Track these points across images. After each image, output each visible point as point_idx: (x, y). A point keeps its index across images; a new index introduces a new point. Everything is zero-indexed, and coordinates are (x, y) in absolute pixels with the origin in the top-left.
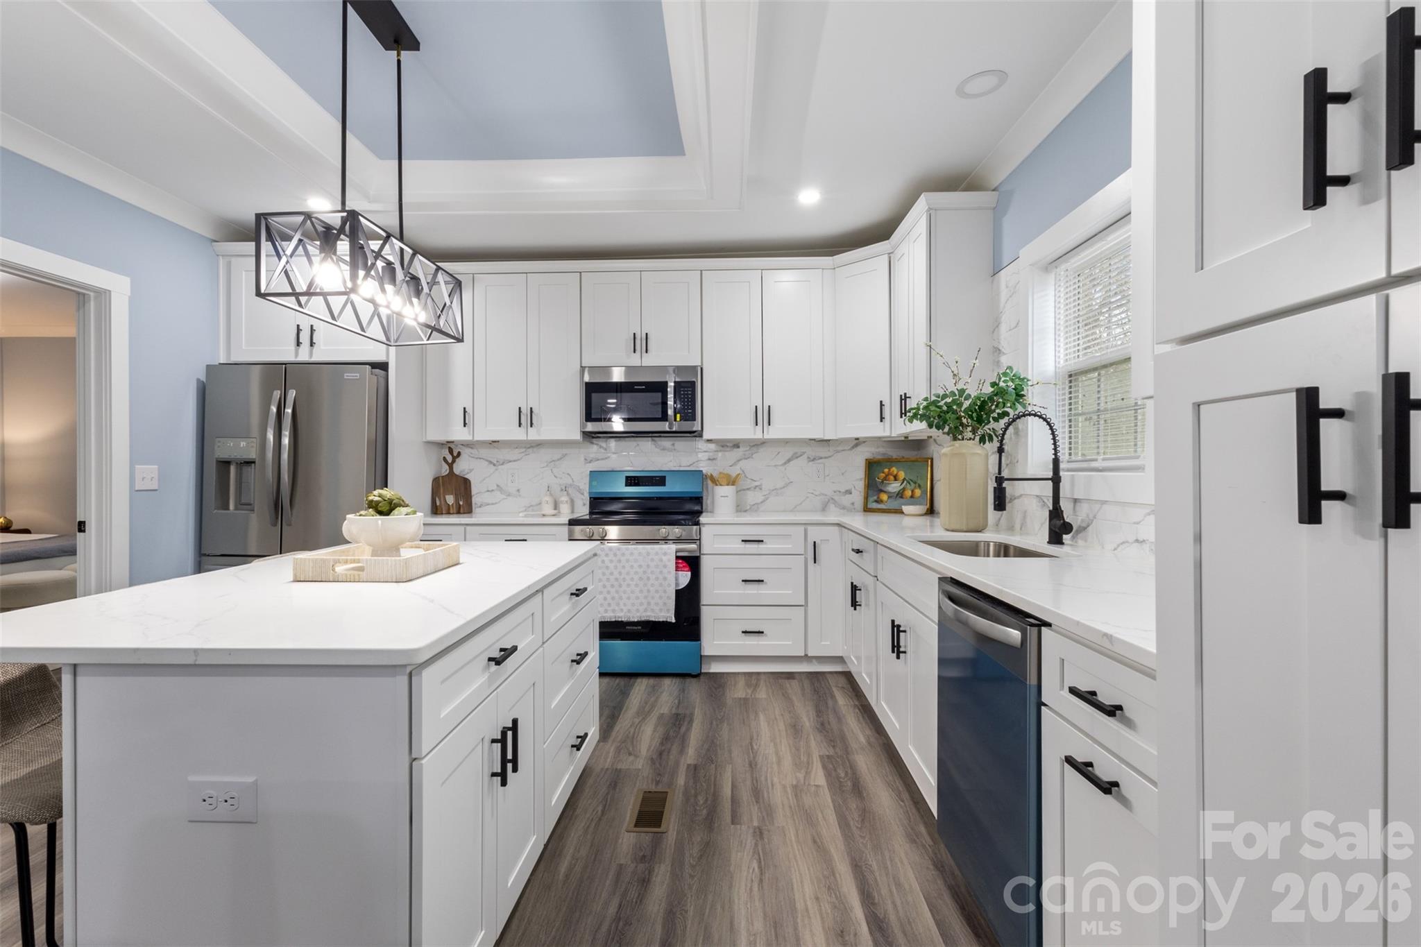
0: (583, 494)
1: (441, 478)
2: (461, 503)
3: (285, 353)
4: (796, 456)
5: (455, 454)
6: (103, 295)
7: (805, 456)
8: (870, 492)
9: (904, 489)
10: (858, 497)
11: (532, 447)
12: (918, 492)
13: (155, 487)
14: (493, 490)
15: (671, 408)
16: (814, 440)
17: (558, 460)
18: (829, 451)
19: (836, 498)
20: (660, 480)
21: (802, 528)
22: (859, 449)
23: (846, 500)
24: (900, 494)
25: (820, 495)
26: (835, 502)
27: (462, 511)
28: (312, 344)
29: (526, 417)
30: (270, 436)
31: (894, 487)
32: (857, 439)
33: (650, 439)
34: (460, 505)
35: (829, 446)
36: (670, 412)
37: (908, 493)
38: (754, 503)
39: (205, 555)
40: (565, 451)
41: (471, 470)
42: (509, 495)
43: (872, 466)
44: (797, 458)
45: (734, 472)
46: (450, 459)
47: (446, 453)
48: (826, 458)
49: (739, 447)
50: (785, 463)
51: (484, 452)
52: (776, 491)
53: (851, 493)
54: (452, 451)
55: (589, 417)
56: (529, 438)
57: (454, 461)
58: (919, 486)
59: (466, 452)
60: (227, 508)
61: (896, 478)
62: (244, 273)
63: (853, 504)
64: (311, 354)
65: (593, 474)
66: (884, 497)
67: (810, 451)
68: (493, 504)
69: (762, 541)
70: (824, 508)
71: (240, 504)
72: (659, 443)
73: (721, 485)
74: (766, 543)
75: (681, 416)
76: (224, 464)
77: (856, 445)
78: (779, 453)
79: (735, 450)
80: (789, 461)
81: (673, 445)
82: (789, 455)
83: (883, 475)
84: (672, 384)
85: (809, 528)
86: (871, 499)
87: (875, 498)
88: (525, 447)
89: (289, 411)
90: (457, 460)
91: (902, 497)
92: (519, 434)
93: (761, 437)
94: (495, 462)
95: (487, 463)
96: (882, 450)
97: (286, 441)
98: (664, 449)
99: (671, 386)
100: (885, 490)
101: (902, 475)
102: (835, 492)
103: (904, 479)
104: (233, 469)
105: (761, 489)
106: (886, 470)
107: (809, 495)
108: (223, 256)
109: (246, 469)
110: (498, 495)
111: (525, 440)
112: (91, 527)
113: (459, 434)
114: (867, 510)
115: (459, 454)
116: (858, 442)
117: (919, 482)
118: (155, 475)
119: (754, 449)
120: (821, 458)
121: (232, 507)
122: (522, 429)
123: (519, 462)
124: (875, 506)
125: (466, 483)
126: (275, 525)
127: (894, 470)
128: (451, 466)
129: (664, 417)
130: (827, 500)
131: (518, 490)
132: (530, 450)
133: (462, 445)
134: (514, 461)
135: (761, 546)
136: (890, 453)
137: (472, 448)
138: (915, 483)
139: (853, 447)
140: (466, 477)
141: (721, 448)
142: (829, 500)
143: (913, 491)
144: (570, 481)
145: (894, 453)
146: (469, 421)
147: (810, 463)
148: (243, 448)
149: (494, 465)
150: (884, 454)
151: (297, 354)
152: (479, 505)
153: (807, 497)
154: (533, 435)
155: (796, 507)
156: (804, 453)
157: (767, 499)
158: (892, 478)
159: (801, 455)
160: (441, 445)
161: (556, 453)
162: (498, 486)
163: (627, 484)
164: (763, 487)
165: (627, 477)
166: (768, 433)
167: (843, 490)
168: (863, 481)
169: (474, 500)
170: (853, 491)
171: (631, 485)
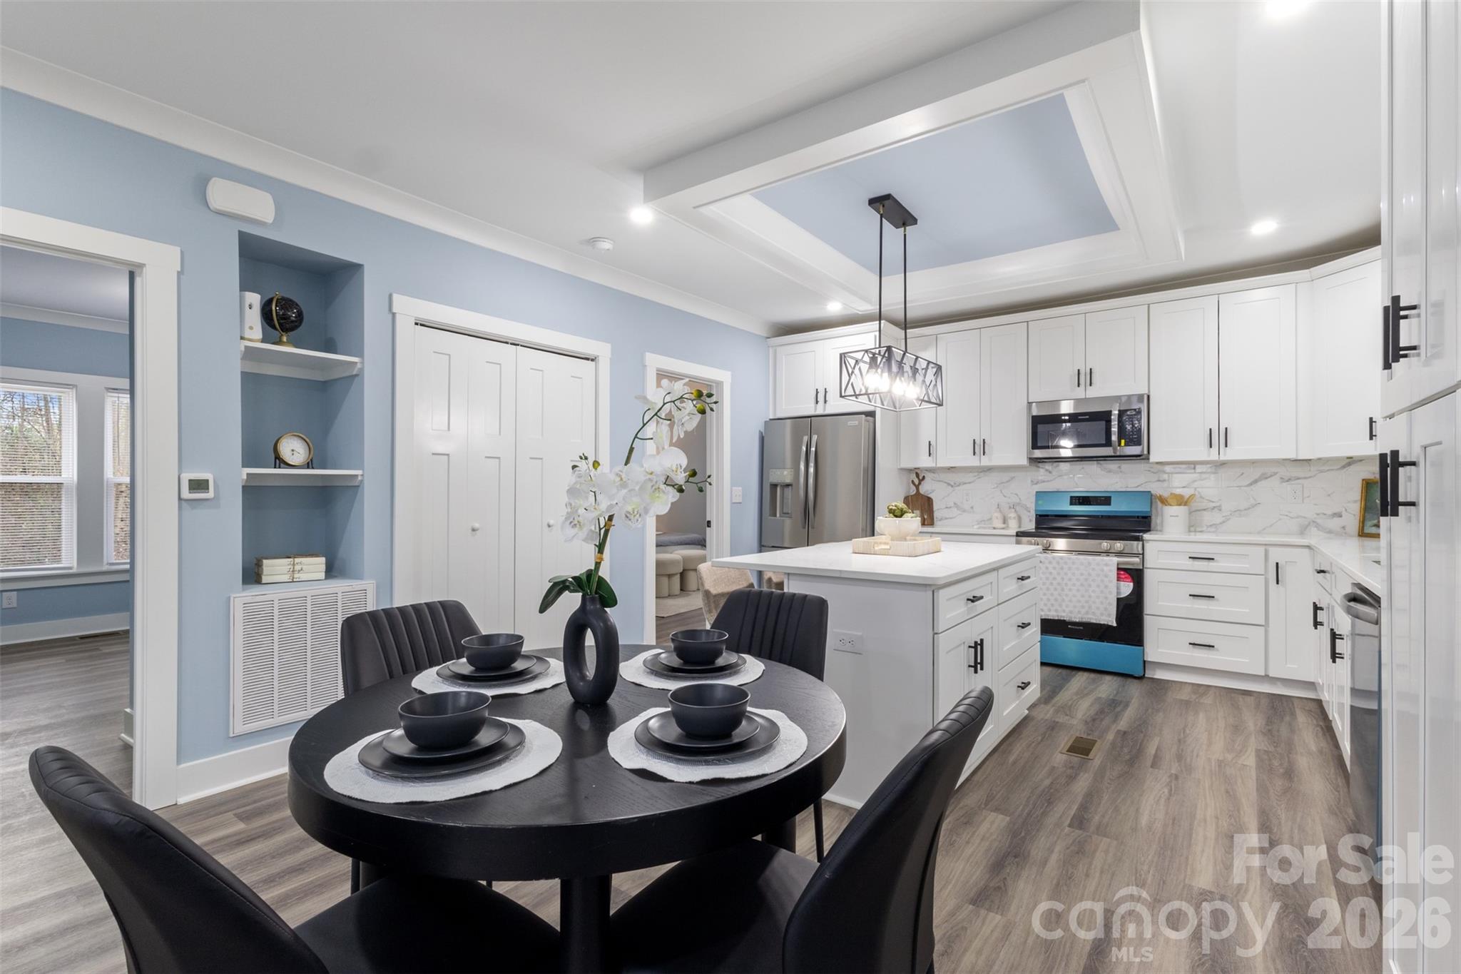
0: (1029, 512)
1: (910, 498)
2: (926, 517)
3: (809, 409)
4: (1264, 477)
5: (921, 478)
6: (719, 384)
7: (1277, 477)
8: (1367, 515)
11: (984, 471)
13: (741, 501)
14: (950, 507)
15: (1115, 434)
16: (1289, 460)
17: (1008, 482)
18: (1310, 470)
19: (1319, 521)
20: (1106, 501)
21: (1262, 549)
22: (1353, 468)
23: (1335, 524)
25: (1297, 518)
26: (1318, 526)
27: (926, 523)
28: (825, 402)
29: (980, 447)
30: (802, 467)
32: (1351, 458)
33: (1095, 462)
34: (924, 519)
35: (1310, 466)
36: (1114, 438)
38: (1211, 523)
39: (763, 546)
40: (1012, 474)
41: (933, 491)
42: (964, 511)
44: (1266, 478)
45: (1186, 493)
46: (917, 482)
47: (913, 477)
48: (1305, 478)
50: (1251, 484)
51: (943, 476)
52: (1238, 512)
53: (1341, 516)
54: (918, 476)
55: (1035, 446)
56: (982, 464)
57: (920, 484)
59: (929, 476)
60: (776, 516)
62: (786, 355)
63: (1344, 527)
64: (825, 409)
65: (1039, 495)
67: (1283, 472)
68: (951, 518)
69: (1213, 559)
70: (1303, 531)
71: (784, 514)
72: (1105, 465)
73: (1171, 505)
74: (1217, 561)
75: (1125, 442)
76: (774, 486)
77: (1349, 464)
78: (1242, 474)
80: (1256, 482)
81: (1120, 467)
82: (1257, 475)
84: (1117, 412)
85: (1271, 549)
86: (1369, 523)
87: (1375, 522)
88: (978, 472)
89: (813, 449)
90: (922, 483)
92: (973, 461)
93: (1217, 459)
94: (953, 484)
95: (945, 484)
97: (812, 470)
98: (1110, 471)
99: (1115, 414)
102: (1318, 514)
104: (779, 489)
105: (1220, 510)
107: (1281, 517)
108: (772, 347)
109: (786, 490)
110: (955, 511)
111: (977, 467)
112: (713, 524)
113: (924, 462)
114: (1361, 534)
115: (924, 477)
116: (1351, 461)
118: (740, 493)
120: (1299, 479)
121: (778, 515)
122: (977, 457)
123: (972, 484)
124: (1374, 530)
125: (929, 500)
126: (804, 528)
128: (917, 487)
129: (1108, 443)
130: (1307, 523)
131: (972, 508)
132: (982, 474)
133: (926, 470)
134: (970, 483)
135: (1211, 563)
137: (934, 473)
139: (1344, 467)
140: (929, 496)
142: (1309, 523)
144: (1018, 501)
146: (933, 451)
147: (1284, 484)
148: (785, 475)
149: (952, 486)
151: (816, 410)
152: (940, 518)
153: (1280, 519)
154: (985, 461)
155: (1264, 529)
156: (1276, 474)
157: (1228, 520)
159: (1271, 476)
160: (910, 470)
161: (1005, 476)
162: (955, 504)
163: (1071, 504)
164: (1223, 508)
165: (1071, 497)
166: (1225, 454)
167: (1329, 512)
168: (1359, 504)
169: (936, 514)
170: (1344, 513)
171: (1075, 504)
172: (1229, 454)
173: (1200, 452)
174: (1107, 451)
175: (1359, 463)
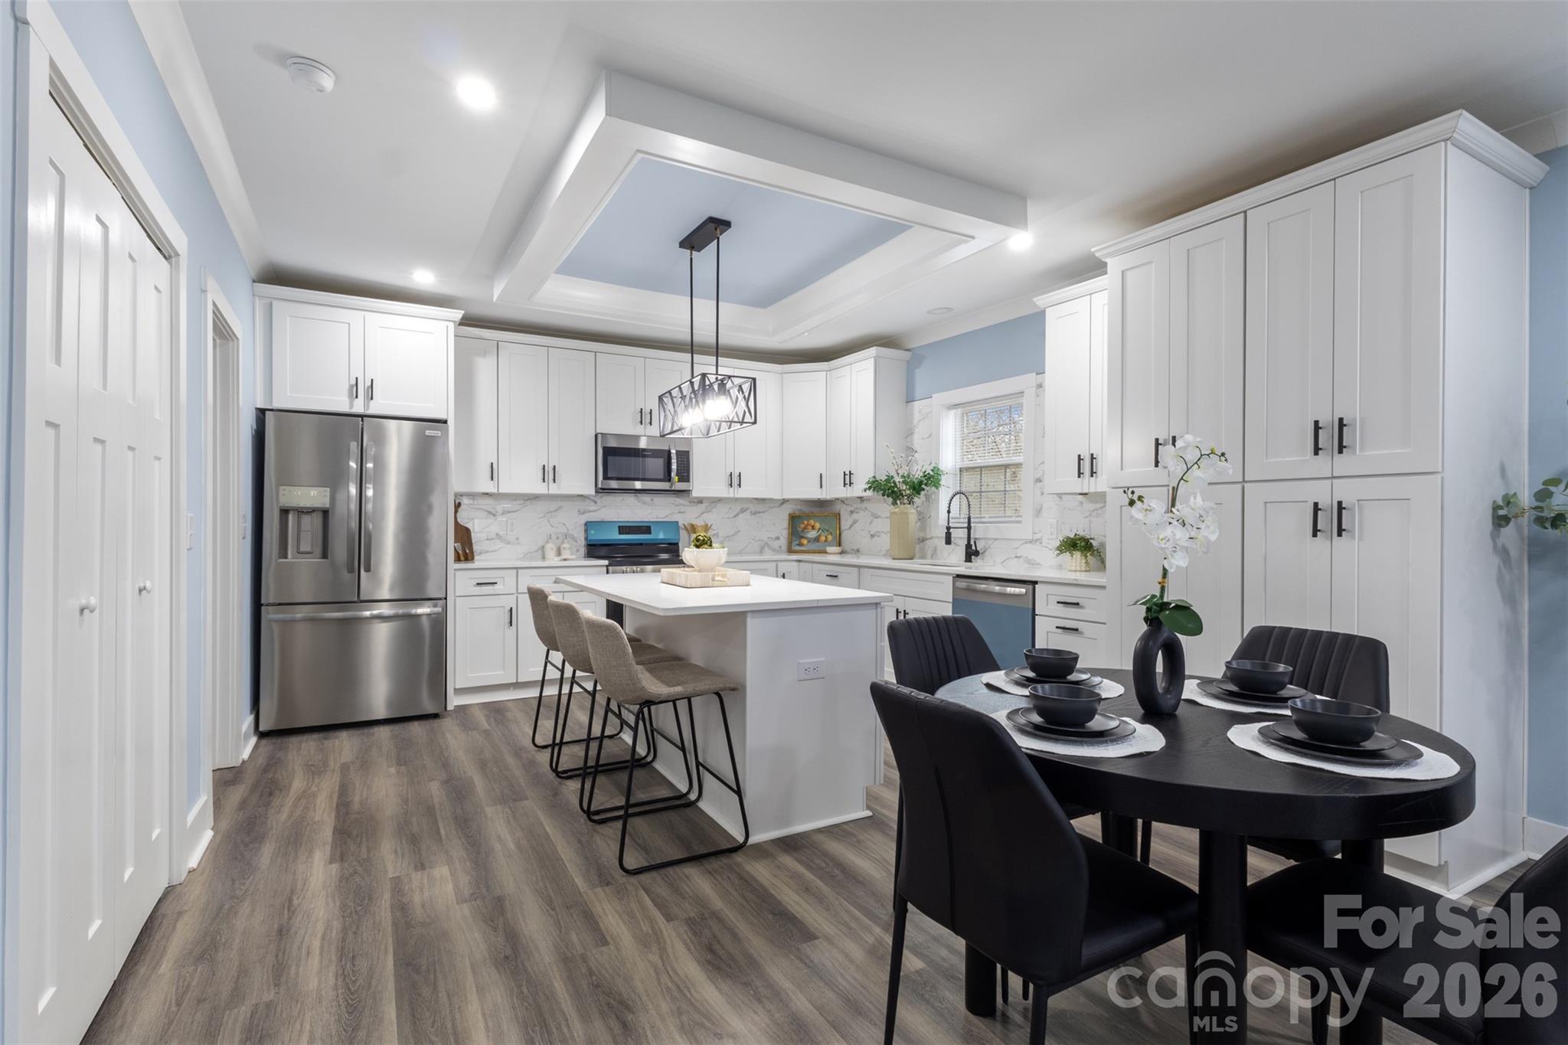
0: (576, 542)
2: (467, 551)
4: (743, 511)
5: (456, 505)
6: (236, 343)
7: (748, 511)
8: (793, 538)
9: (820, 536)
10: (783, 542)
11: (530, 499)
12: (830, 538)
14: (492, 539)
15: (673, 471)
16: (757, 499)
17: (555, 511)
18: (765, 507)
19: (769, 543)
20: (646, 529)
21: (774, 564)
22: (785, 505)
23: (776, 544)
24: (817, 539)
25: (758, 540)
26: (769, 546)
27: (467, 557)
28: (374, 397)
29: (549, 474)
30: (353, 486)
31: (812, 534)
32: (783, 499)
35: (765, 503)
36: (673, 474)
37: (823, 538)
40: (560, 504)
41: (472, 521)
42: (508, 543)
43: (794, 519)
44: (743, 512)
48: (763, 512)
49: (702, 503)
50: (735, 516)
51: (483, 503)
53: (779, 539)
54: (455, 502)
55: (606, 477)
56: (550, 492)
57: (456, 511)
58: (831, 534)
59: (464, 503)
60: (286, 558)
61: (813, 528)
62: (288, 318)
63: (780, 547)
65: (588, 525)
66: (805, 542)
67: (753, 507)
68: (492, 551)
70: (761, 552)
75: (678, 478)
76: (285, 512)
77: (783, 504)
78: (733, 508)
79: (700, 505)
80: (737, 515)
81: (652, 500)
82: (739, 510)
83: (803, 526)
84: (674, 452)
85: (780, 564)
86: (794, 543)
87: (797, 542)
88: (523, 499)
89: (371, 462)
90: (460, 509)
91: (818, 541)
92: (540, 489)
93: (728, 496)
94: (494, 512)
95: (486, 513)
96: (798, 507)
97: (370, 492)
98: (644, 503)
99: (673, 454)
100: (805, 536)
101: (818, 525)
102: (768, 538)
103: (820, 529)
104: (291, 517)
106: (806, 522)
107: (751, 540)
108: (259, 296)
109: (305, 518)
110: (499, 544)
113: (477, 486)
114: (790, 551)
115: (461, 504)
116: (784, 501)
117: (831, 530)
119: (714, 505)
120: (759, 513)
121: (289, 556)
122: (545, 484)
123: (517, 513)
124: (798, 548)
125: (469, 533)
127: (812, 522)
129: (668, 478)
130: (763, 543)
131: (517, 539)
132: (528, 502)
134: (514, 512)
136: (804, 509)
137: (471, 499)
138: (828, 531)
139: (780, 505)
140: (467, 525)
141: (689, 504)
142: (765, 543)
143: (826, 537)
144: (564, 530)
145: (806, 509)
146: (495, 474)
147: (752, 517)
148: (314, 497)
149: (494, 515)
150: (800, 510)
152: (479, 552)
153: (750, 543)
154: (554, 489)
156: (748, 508)
158: (810, 528)
161: (554, 505)
162: (497, 534)
163: (620, 533)
164: (720, 535)
165: (619, 527)
166: (737, 493)
167: (774, 537)
168: (787, 531)
169: (475, 548)
170: (781, 537)
171: (623, 534)
172: (742, 493)
173: (721, 490)
174: (664, 485)
175: (788, 503)
